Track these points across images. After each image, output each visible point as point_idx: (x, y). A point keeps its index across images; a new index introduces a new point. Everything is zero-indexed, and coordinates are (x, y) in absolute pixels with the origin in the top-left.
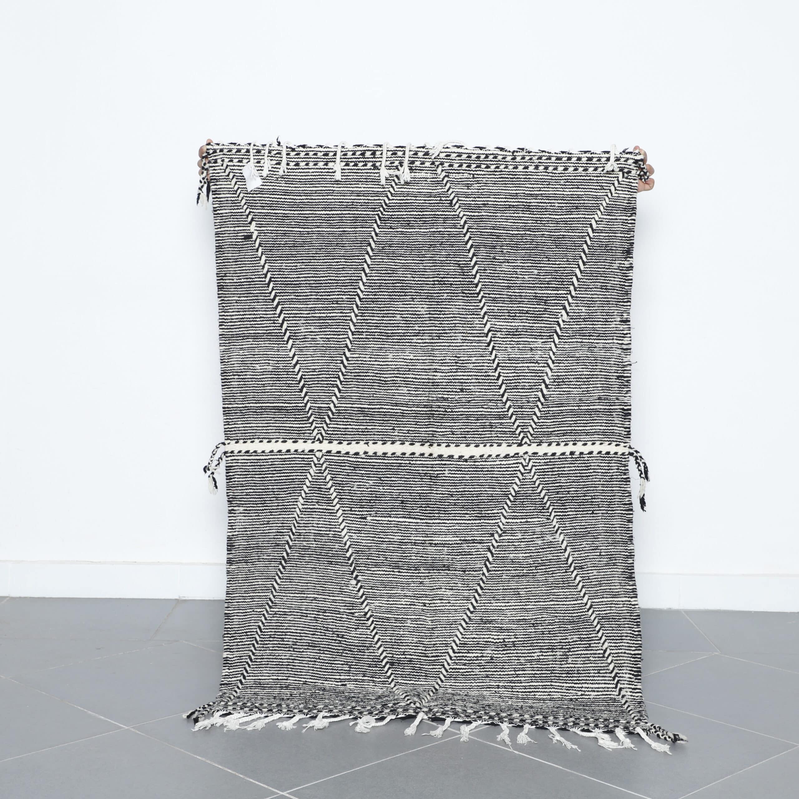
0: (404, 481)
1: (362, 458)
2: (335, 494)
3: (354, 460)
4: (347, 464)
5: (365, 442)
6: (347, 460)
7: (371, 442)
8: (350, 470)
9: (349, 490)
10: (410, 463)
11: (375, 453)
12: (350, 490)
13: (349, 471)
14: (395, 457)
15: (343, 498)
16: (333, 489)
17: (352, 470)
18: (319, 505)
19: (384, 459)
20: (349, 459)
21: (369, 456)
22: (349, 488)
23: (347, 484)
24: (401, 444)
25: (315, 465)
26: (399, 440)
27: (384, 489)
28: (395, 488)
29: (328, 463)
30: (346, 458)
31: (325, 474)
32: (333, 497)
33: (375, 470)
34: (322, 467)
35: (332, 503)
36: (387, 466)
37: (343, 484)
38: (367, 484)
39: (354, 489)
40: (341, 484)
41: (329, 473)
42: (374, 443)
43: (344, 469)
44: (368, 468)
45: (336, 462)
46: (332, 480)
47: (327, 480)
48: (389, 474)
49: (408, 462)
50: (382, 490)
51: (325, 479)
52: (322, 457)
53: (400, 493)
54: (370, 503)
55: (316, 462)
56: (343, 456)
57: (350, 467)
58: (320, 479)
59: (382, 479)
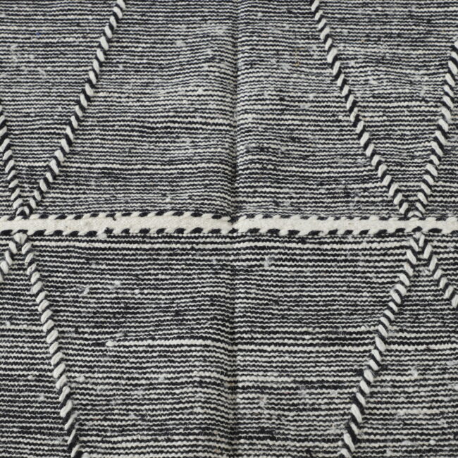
0: (182, 279)
1: (101, 241)
2: (46, 303)
3: (87, 245)
4: (73, 254)
5: (108, 213)
6: (74, 247)
7: (118, 214)
8: (79, 263)
9: (73, 297)
10: (192, 249)
11: (126, 231)
12: (77, 297)
13: (76, 266)
14: (163, 237)
15: (61, 311)
16: (42, 295)
17: (83, 263)
18: (12, 324)
19: (144, 242)
20: (77, 244)
21: (114, 237)
22: (75, 294)
23: (72, 287)
24: (174, 215)
25: (12, 255)
26: (172, 210)
27: (142, 294)
28: (165, 292)
29: (38, 254)
30: (72, 244)
31: (28, 272)
32: (40, 308)
33: (127, 263)
34: (24, 260)
35: (39, 320)
36: (150, 254)
37: (64, 287)
38: (109, 287)
39: (85, 294)
40: (59, 287)
41: (36, 270)
42: (124, 215)
43: (67, 263)
44: (114, 259)
45: (53, 251)
46: (43, 281)
47: (33, 280)
48: (154, 269)
49: (189, 246)
50: (139, 296)
51: (29, 280)
52: (26, 241)
53: (174, 299)
54: (115, 318)
55: (15, 251)
56: (67, 240)
57: (79, 258)
58: (19, 280)
59: (140, 277)
